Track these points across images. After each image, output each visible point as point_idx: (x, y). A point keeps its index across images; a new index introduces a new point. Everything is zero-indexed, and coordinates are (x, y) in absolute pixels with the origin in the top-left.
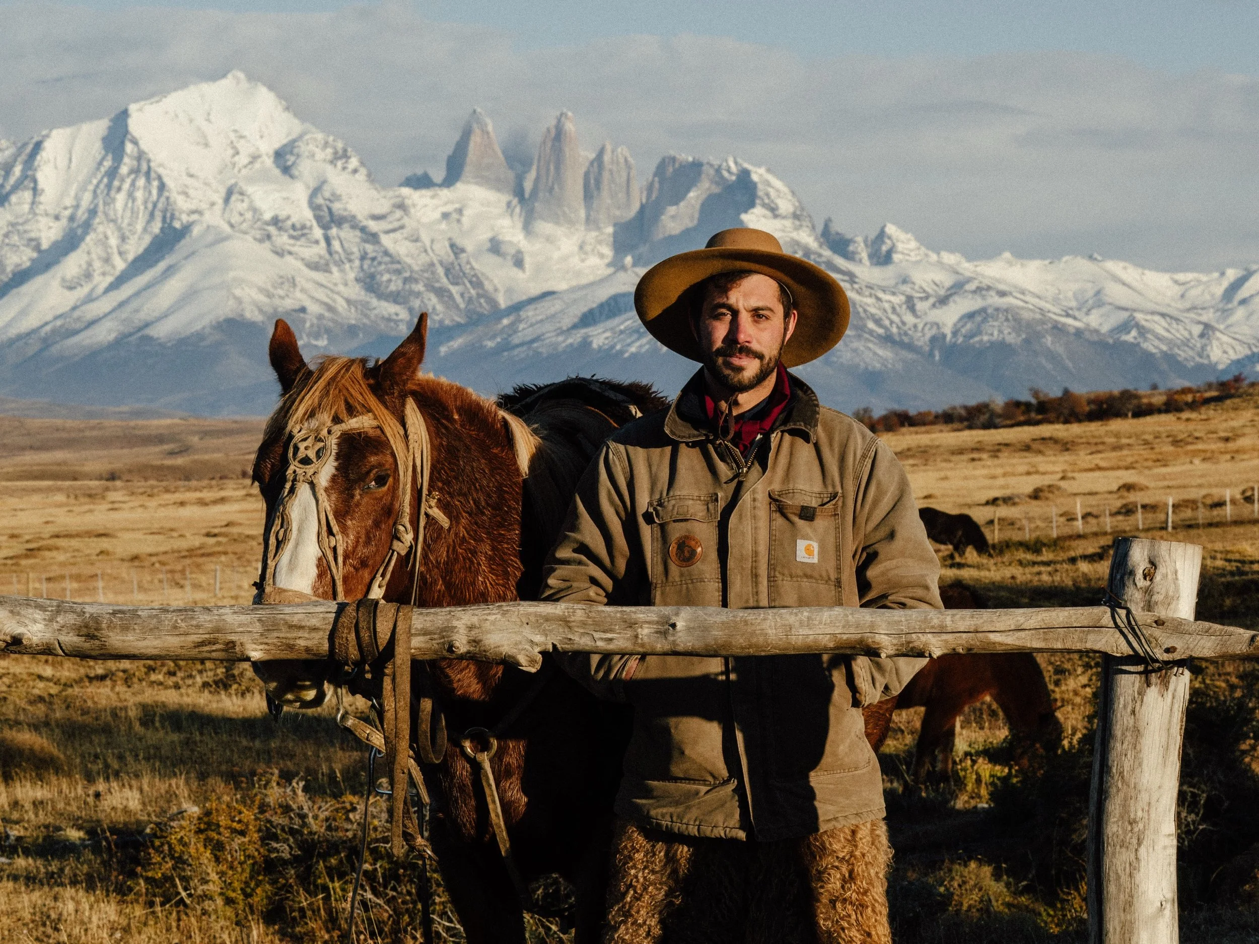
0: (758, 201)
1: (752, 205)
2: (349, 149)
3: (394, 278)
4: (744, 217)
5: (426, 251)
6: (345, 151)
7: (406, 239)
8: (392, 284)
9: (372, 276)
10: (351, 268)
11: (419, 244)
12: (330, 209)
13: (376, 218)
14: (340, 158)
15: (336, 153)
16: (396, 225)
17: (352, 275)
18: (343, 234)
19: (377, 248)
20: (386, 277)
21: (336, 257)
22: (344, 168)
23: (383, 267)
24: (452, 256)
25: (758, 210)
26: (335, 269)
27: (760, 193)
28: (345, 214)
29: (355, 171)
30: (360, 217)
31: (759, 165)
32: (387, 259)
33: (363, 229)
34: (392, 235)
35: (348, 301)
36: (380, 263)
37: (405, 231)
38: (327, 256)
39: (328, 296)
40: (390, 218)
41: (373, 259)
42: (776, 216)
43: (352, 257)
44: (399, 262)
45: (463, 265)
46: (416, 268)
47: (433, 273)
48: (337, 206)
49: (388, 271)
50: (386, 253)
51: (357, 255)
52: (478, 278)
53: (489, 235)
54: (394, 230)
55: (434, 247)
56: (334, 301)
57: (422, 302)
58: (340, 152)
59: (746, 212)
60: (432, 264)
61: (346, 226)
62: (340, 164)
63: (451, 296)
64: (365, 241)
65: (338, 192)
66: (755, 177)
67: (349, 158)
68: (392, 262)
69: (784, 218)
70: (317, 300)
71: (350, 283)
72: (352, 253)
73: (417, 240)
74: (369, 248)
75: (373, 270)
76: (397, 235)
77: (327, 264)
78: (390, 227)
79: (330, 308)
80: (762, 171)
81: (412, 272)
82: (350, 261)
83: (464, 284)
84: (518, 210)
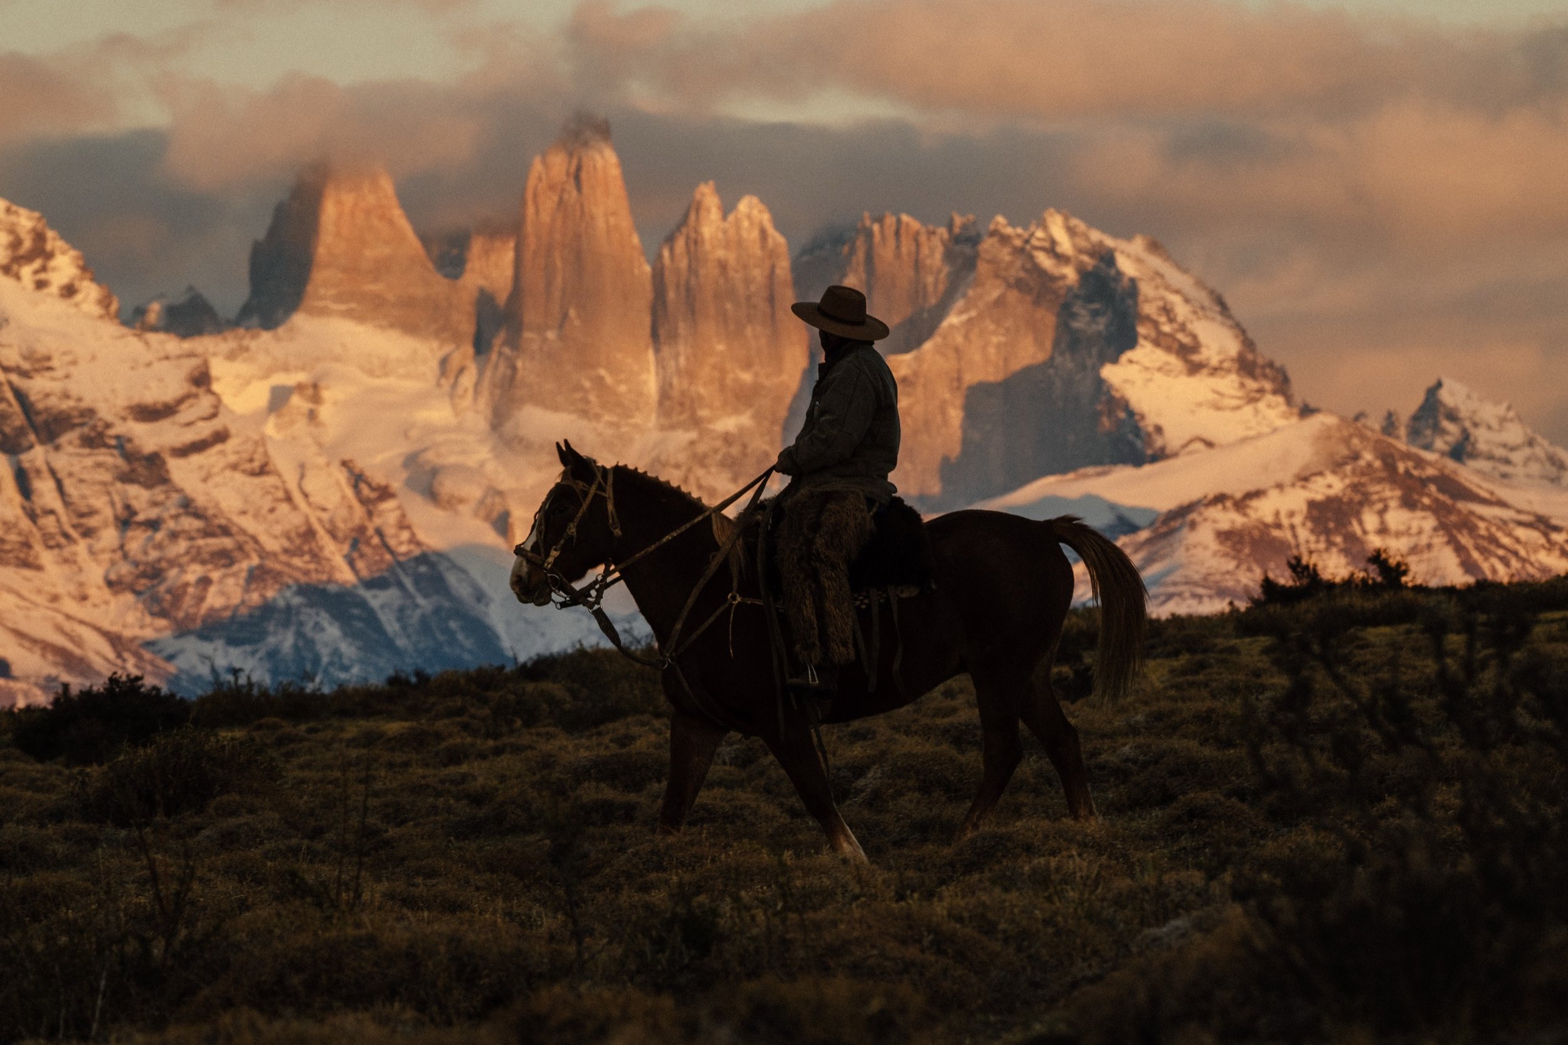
0: (1142, 330)
1: (1128, 341)
2: (50, 234)
3: (215, 575)
4: (1109, 372)
5: (289, 499)
6: (39, 238)
7: (234, 467)
8: (213, 590)
9: (155, 573)
10: (92, 552)
11: (269, 480)
12: (21, 396)
13: (149, 413)
14: (28, 258)
15: (16, 244)
16: (204, 430)
17: (95, 573)
18: (61, 462)
19: (158, 493)
20: (193, 573)
21: (49, 522)
22: (41, 285)
23: (182, 545)
24: (359, 511)
25: (1145, 353)
26: (46, 557)
27: (1149, 309)
28: (66, 405)
29: (69, 291)
30: (105, 413)
31: (1128, 237)
32: (190, 524)
33: (123, 446)
34: (196, 459)
35: (115, 640)
36: (174, 536)
37: (231, 445)
38: (25, 523)
39: (59, 629)
40: (187, 413)
41: (153, 525)
42: (1194, 368)
43: (92, 522)
44: (226, 531)
45: (390, 531)
46: (272, 545)
47: (316, 556)
48: (38, 386)
49: (197, 557)
50: (188, 506)
51: (105, 511)
52: (432, 565)
53: (403, 448)
54: (198, 447)
55: (309, 485)
56: (78, 641)
57: (299, 634)
58: (27, 244)
59: (1115, 360)
60: (309, 534)
61: (68, 438)
62: (27, 272)
63: (371, 618)
64: (126, 478)
65: (41, 350)
66: (1126, 266)
67: (49, 256)
68: (207, 533)
69: (1215, 371)
70: (34, 641)
71: (93, 592)
72: (92, 512)
73: (263, 471)
74: (139, 496)
75: (154, 555)
76: (210, 458)
77: (27, 545)
78: (189, 436)
79: (70, 661)
80: (1137, 246)
81: (263, 554)
82: (88, 533)
83: (400, 585)
84: (468, 380)
